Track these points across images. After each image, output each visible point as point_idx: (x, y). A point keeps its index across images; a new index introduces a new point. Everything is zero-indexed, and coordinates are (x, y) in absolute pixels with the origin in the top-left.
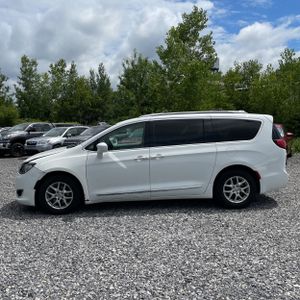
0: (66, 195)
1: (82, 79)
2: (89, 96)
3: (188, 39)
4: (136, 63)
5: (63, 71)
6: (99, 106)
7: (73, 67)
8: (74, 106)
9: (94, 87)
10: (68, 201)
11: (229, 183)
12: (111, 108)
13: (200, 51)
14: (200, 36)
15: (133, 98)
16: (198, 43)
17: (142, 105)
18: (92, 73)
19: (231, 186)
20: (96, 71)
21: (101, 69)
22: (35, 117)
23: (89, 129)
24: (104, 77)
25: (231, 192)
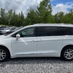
0: (3, 54)
1: (17, 15)
2: (18, 19)
3: (45, 5)
4: (31, 10)
5: (11, 12)
6: (21, 22)
7: (14, 11)
8: (14, 22)
9: (20, 17)
10: (4, 57)
11: (67, 51)
12: (24, 23)
13: (48, 8)
14: (48, 4)
15: (30, 20)
16: (47, 6)
17: (32, 22)
18: (19, 13)
19: (67, 52)
20: (21, 13)
21: (22, 13)
22: (4, 24)
23: (17, 28)
24: (22, 15)
25: (67, 55)
